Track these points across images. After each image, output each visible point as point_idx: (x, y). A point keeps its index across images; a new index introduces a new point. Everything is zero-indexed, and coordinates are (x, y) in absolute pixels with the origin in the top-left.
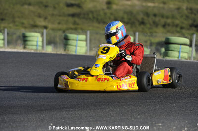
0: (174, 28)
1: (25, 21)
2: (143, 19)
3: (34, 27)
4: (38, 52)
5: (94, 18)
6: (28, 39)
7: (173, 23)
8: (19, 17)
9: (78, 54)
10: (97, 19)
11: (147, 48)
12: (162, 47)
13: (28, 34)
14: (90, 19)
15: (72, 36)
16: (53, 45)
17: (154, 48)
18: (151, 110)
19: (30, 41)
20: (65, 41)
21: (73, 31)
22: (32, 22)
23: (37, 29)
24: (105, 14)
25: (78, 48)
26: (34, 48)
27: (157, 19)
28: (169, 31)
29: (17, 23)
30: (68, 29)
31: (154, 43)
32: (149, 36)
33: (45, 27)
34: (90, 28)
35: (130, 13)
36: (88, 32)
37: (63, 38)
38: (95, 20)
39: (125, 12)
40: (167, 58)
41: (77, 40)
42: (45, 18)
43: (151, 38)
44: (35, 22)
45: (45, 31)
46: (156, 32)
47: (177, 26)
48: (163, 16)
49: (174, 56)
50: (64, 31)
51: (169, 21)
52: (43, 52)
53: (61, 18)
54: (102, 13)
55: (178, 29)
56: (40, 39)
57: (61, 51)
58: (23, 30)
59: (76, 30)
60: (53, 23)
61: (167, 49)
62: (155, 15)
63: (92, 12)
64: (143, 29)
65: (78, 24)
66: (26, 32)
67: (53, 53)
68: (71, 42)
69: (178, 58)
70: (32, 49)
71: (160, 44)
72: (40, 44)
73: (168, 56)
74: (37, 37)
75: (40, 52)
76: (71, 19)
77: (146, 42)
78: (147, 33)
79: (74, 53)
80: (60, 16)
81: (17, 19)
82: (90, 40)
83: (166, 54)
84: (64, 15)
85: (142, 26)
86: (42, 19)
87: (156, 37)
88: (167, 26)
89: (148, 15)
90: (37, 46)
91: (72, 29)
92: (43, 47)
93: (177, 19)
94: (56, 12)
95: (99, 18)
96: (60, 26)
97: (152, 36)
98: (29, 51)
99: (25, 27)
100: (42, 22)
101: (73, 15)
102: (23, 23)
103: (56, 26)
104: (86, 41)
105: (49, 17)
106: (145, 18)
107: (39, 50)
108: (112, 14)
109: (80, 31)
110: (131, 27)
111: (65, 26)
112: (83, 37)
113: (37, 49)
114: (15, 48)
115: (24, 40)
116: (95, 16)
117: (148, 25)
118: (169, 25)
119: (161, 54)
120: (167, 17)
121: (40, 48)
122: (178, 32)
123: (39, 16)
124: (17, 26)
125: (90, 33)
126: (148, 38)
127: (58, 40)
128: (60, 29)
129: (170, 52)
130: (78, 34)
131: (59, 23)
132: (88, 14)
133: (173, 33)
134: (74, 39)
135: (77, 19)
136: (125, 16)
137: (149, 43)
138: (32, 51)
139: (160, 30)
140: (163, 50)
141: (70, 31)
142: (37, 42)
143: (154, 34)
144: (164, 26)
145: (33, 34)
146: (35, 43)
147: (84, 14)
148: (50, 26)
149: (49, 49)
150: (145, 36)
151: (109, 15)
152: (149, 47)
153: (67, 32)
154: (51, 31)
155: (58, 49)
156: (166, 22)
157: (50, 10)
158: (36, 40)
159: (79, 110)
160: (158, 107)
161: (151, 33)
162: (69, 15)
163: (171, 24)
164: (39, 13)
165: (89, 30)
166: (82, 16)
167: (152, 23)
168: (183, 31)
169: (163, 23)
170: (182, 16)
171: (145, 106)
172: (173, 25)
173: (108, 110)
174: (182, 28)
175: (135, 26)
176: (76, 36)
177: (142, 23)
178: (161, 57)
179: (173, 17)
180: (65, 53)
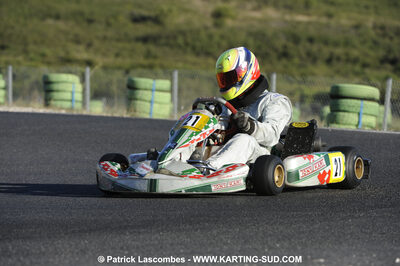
0: (349, 66)
1: (48, 51)
2: (285, 47)
3: (66, 63)
4: (75, 113)
5: (187, 44)
6: (55, 87)
7: (347, 54)
8: (35, 43)
9: (155, 117)
10: (194, 48)
11: (294, 105)
12: (325, 104)
13: (54, 77)
14: (179, 46)
15: (143, 82)
16: (104, 100)
17: (307, 105)
18: (303, 233)
19: (58, 91)
20: (128, 91)
21: (145, 71)
22: (62, 54)
23: (74, 67)
24: (210, 37)
25: (155, 106)
26: (68, 104)
27: (314, 48)
28: (338, 72)
29: (32, 55)
30: (134, 67)
31: (307, 96)
32: (299, 83)
33: (89, 63)
34: (180, 65)
35: (260, 35)
36: (176, 74)
37: (125, 86)
38: (189, 49)
39: (250, 34)
40: (335, 127)
41: (152, 90)
42: (89, 45)
43: (303, 87)
44: (68, 53)
45: (88, 70)
46: (313, 74)
47: (355, 61)
48: (326, 42)
49: (349, 121)
50: (127, 72)
51: (339, 51)
52: (85, 113)
53: (120, 45)
54: (203, 35)
55: (357, 68)
56: (79, 87)
57: (121, 112)
58: (44, 70)
59: (151, 69)
60: (104, 55)
61: (336, 109)
62: (311, 40)
63: (183, 33)
64: (285, 67)
65: (155, 57)
66: (51, 72)
67: (105, 114)
68: (140, 94)
69: (357, 126)
70: (62, 108)
71: (321, 99)
72: (78, 96)
73: (337, 123)
74: (73, 83)
75: (80, 113)
76: (140, 47)
77: (291, 94)
78: (293, 76)
79: (148, 116)
80: (119, 40)
81: (31, 47)
82: (180, 90)
83: (332, 119)
84: (127, 38)
85: (284, 61)
86: (81, 48)
87: (312, 83)
88: (334, 62)
89: (296, 39)
90: (71, 101)
91: (143, 66)
92: (84, 103)
93: (354, 47)
94: (110, 33)
95: (198, 44)
96: (119, 61)
97: (304, 82)
98: (57, 112)
99: (49, 64)
100: (82, 54)
101: (145, 40)
102: (43, 55)
103: (110, 60)
104: (171, 91)
105: (97, 43)
106: (290, 45)
107: (77, 110)
108: (222, 37)
109: (160, 71)
111: (127, 62)
112: (165, 84)
113: (72, 108)
114: (27, 106)
115: (47, 89)
116: (189, 40)
117: (296, 60)
118: (338, 59)
119: (322, 119)
120: (336, 44)
121: (78, 106)
122: (357, 74)
123: (77, 41)
124: (31, 60)
125: (180, 75)
126: (295, 86)
127: (114, 88)
128: (119, 68)
129: (341, 114)
130: (156, 77)
131: (117, 55)
132: (175, 38)
133: (346, 76)
134: (148, 86)
135: (152, 48)
137: (297, 96)
138: (63, 112)
139: (321, 69)
140: (327, 110)
141: (140, 70)
142: (72, 93)
143: (310, 78)
144: (329, 61)
145: (64, 77)
146: (68, 96)
147: (168, 37)
148: (100, 61)
149: (97, 108)
150: (291, 82)
151: (216, 38)
152: (297, 104)
153: (132, 72)
155: (115, 108)
156: (332, 54)
157: (99, 30)
158: (71, 89)
159: (158, 232)
160: (317, 226)
161: (303, 75)
162: (138, 39)
163: (343, 57)
164: (76, 35)
165: (177, 68)
166: (163, 41)
167: (304, 55)
168: (368, 71)
169: (327, 56)
170: (364, 42)
171: (292, 224)
172: (348, 60)
173: (215, 232)
174: (365, 65)
175: (270, 62)
176: (151, 81)
177: (285, 55)
178: (322, 125)
179: (347, 43)
180: (129, 116)
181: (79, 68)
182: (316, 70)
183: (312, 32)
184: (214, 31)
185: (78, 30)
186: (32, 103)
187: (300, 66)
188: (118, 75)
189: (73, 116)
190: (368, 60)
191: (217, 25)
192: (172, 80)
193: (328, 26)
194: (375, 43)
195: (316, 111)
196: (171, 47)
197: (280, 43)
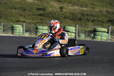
0: (99, 23)
1: (13, 18)
2: (80, 17)
3: (18, 22)
4: (21, 36)
5: (52, 16)
7: (98, 19)
8: (9, 16)
11: (83, 34)
12: (92, 33)
13: (15, 26)
14: (50, 17)
15: (40, 27)
16: (29, 32)
17: (87, 34)
20: (36, 30)
21: (41, 24)
23: (19, 23)
24: (59, 14)
26: (18, 34)
27: (89, 17)
28: (95, 24)
29: (8, 20)
30: (37, 23)
31: (87, 31)
33: (24, 22)
35: (73, 14)
37: (35, 28)
38: (53, 18)
39: (70, 13)
40: (95, 40)
41: (42, 30)
42: (25, 17)
43: (85, 28)
44: (18, 19)
45: (24, 24)
46: (88, 25)
47: (101, 21)
48: (92, 16)
50: (35, 24)
51: (96, 18)
52: (23, 36)
53: (33, 17)
54: (57, 14)
56: (22, 29)
57: (34, 36)
58: (12, 24)
60: (29, 19)
61: (95, 35)
62: (88, 15)
63: (51, 13)
64: (80, 23)
65: (43, 20)
66: (14, 24)
67: (29, 36)
68: (39, 31)
69: (101, 39)
72: (22, 31)
74: (20, 27)
75: (22, 36)
76: (39, 17)
77: (82, 31)
80: (33, 15)
81: (8, 17)
83: (94, 38)
84: (35, 15)
85: (80, 21)
86: (22, 17)
88: (94, 21)
89: (83, 15)
90: (20, 32)
91: (40, 23)
92: (23, 33)
93: (100, 17)
94: (31, 13)
95: (56, 16)
96: (33, 21)
97: (86, 27)
98: (15, 36)
99: (13, 22)
100: (23, 19)
101: (40, 15)
102: (12, 20)
103: (31, 21)
104: (48, 30)
105: (27, 16)
106: (82, 16)
107: (21, 35)
109: (45, 24)
110: (74, 22)
111: (36, 21)
114: (7, 34)
115: (13, 29)
116: (53, 15)
117: (84, 21)
118: (95, 21)
119: (91, 37)
120: (95, 16)
121: (21, 34)
122: (101, 25)
123: (21, 16)
124: (8, 21)
126: (83, 28)
127: (32, 29)
128: (33, 23)
129: (97, 36)
130: (44, 26)
131: (32, 20)
132: (49, 14)
133: (98, 25)
135: (42, 17)
136: (71, 15)
137: (84, 31)
138: (17, 36)
139: (91, 23)
140: (92, 35)
141: (39, 24)
142: (20, 30)
143: (87, 26)
144: (93, 21)
145: (17, 26)
146: (18, 31)
147: (47, 14)
148: (27, 21)
149: (27, 35)
150: (82, 27)
151: (61, 15)
154: (28, 24)
155: (32, 35)
156: (94, 19)
157: (27, 12)
158: (19, 29)
160: (90, 68)
161: (85, 25)
162: (38, 15)
164: (21, 14)
166: (46, 15)
167: (86, 20)
168: (104, 24)
169: (92, 20)
170: (103, 16)
171: (82, 68)
172: (98, 21)
174: (103, 22)
175: (76, 21)
176: (42, 27)
177: (80, 19)
178: (91, 40)
179: (98, 16)
180: (36, 37)
181: (22, 23)
182: (89, 24)
183: (88, 13)
186: (8, 33)
187: (85, 23)
188: (33, 25)
190: (104, 21)
191: (61, 11)
193: (92, 11)
194: (106, 16)
195: (89, 35)
196: (48, 17)
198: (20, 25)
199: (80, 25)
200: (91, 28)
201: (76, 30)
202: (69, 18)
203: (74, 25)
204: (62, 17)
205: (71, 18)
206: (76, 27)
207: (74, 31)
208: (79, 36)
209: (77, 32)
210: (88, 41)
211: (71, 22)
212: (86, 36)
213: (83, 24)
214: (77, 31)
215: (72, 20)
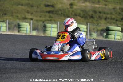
0: (112, 21)
1: (19, 15)
2: (92, 15)
3: (25, 19)
4: (27, 34)
5: (62, 14)
6: (21, 26)
7: (111, 17)
8: (15, 13)
9: (52, 36)
10: (64, 15)
11: (95, 33)
14: (59, 14)
15: (48, 25)
16: (36, 30)
17: (99, 32)
18: (98, 72)
19: (22, 28)
20: (44, 28)
21: (49, 22)
22: (23, 16)
23: (26, 20)
24: (69, 11)
25: (52, 32)
26: (25, 32)
27: (101, 15)
28: (108, 22)
29: (14, 17)
30: (45, 21)
31: (99, 30)
32: (96, 25)
33: (32, 19)
34: (60, 20)
35: (84, 11)
36: (59, 23)
37: (43, 26)
38: (62, 15)
39: (81, 10)
40: (107, 39)
41: (51, 28)
42: (32, 14)
43: (98, 27)
44: (25, 16)
45: (31, 21)
46: (101, 23)
47: (114, 19)
48: (105, 13)
49: (112, 38)
50: (43, 22)
51: (109, 16)
52: (31, 34)
53: (42, 14)
54: (67, 11)
55: (114, 21)
56: (29, 27)
57: (41, 34)
58: (18, 21)
59: (51, 21)
60: (36, 17)
61: (108, 34)
62: (100, 12)
63: (61, 10)
64: (92, 21)
65: (52, 18)
66: (20, 22)
67: (37, 35)
68: (48, 29)
69: (114, 39)
70: (23, 33)
71: (103, 31)
72: (28, 29)
73: (108, 38)
74: (27, 25)
75: (29, 34)
76: (48, 14)
77: (94, 29)
78: (95, 24)
79: (50, 36)
80: (41, 12)
81: (14, 14)
82: (60, 28)
83: (107, 37)
84: (43, 12)
85: (92, 19)
86: (29, 14)
87: (100, 26)
88: (107, 19)
89: (95, 12)
90: (26, 31)
91: (48, 20)
92: (30, 31)
93: (113, 15)
94: (38, 10)
95: (65, 14)
96: (41, 19)
97: (98, 25)
98: (22, 34)
99: (19, 19)
100: (29, 16)
101: (49, 12)
102: (18, 17)
103: (38, 18)
104: (57, 28)
105: (34, 13)
106: (94, 14)
107: (28, 34)
108: (73, 11)
109: (53, 22)
110: (85, 19)
111: (44, 19)
112: (55, 26)
113: (26, 33)
114: (13, 32)
115: (19, 27)
116: (63, 12)
117: (96, 19)
118: (108, 18)
119: (103, 37)
120: (108, 14)
121: (28, 32)
122: (114, 23)
123: (28, 12)
124: (14, 18)
125: (60, 23)
126: (95, 27)
127: (39, 27)
128: (41, 21)
129: (109, 35)
130: (52, 23)
131: (40, 17)
132: (58, 11)
133: (111, 24)
135: (51, 15)
136: (81, 13)
137: (96, 30)
138: (24, 34)
139: (103, 21)
140: (105, 34)
142: (27, 28)
143: (100, 24)
144: (106, 19)
145: (24, 23)
146: (25, 29)
147: (56, 11)
148: (35, 18)
149: (34, 33)
150: (94, 25)
151: (71, 12)
152: (96, 32)
154: (35, 22)
155: (40, 33)
157: (35, 9)
159: (53, 71)
160: (102, 70)
161: (97, 23)
162: (47, 12)
163: (110, 18)
164: (28, 11)
165: (59, 21)
166: (55, 12)
167: (98, 17)
168: (117, 22)
169: (105, 17)
170: (116, 13)
171: (94, 69)
172: (111, 19)
173: (71, 71)
174: (117, 20)
175: (88, 19)
176: (51, 25)
177: (92, 17)
178: (103, 39)
179: (111, 14)
180: (44, 35)
181: (29, 21)
183: (100, 10)
184: (70, 9)
185: (28, 9)
187: (97, 20)
188: (41, 23)
189: (27, 35)
191: (71, 8)
192: (57, 24)
193: (105, 8)
194: (120, 13)
195: (102, 34)
196: (57, 14)
197: (90, 13)
198: (28, 22)
199: (92, 23)
200: (103, 26)
201: (87, 28)
202: (79, 15)
203: (86, 23)
204: (72, 14)
205: (82, 15)
206: (87, 25)
207: (86, 30)
208: (91, 34)
209: (88, 31)
210: (100, 40)
211: (83, 19)
212: (98, 35)
213: (95, 22)
214: (89, 29)
215: (82, 17)
